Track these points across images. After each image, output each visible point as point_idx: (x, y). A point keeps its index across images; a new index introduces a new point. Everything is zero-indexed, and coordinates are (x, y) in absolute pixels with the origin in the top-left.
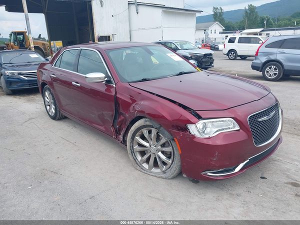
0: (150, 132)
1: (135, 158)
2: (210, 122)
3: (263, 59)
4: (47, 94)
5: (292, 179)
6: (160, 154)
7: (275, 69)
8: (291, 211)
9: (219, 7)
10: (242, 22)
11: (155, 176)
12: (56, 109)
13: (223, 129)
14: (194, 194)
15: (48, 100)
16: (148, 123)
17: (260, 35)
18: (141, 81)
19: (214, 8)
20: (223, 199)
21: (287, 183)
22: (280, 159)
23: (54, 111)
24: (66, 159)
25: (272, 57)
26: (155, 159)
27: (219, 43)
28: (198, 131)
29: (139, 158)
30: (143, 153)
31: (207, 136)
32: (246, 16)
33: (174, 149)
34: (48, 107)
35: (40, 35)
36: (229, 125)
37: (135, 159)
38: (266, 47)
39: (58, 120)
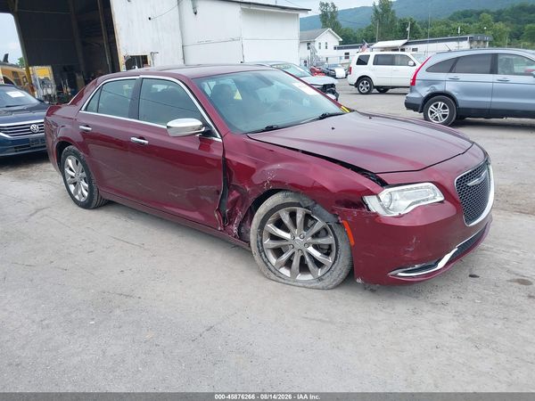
0: (293, 215)
1: (265, 260)
2: (398, 191)
3: (424, 92)
4: (70, 162)
5: (517, 274)
6: (311, 250)
7: (444, 108)
8: (528, 319)
9: (329, 3)
10: (369, 29)
11: (304, 287)
12: (90, 190)
13: (419, 202)
14: (376, 308)
15: (73, 174)
16: (290, 200)
17: (403, 50)
18: (264, 131)
19: (322, 4)
20: (423, 311)
21: (511, 281)
22: (489, 246)
23: (86, 194)
24: (138, 272)
25: (439, 88)
26: (302, 258)
27: (336, 66)
28: (382, 206)
29: (273, 260)
30: (278, 252)
31: (396, 214)
32: (377, 18)
33: (339, 239)
34: (72, 188)
35: (6, 56)
36: (428, 194)
37: (267, 262)
38: (427, 70)
39: (95, 208)
